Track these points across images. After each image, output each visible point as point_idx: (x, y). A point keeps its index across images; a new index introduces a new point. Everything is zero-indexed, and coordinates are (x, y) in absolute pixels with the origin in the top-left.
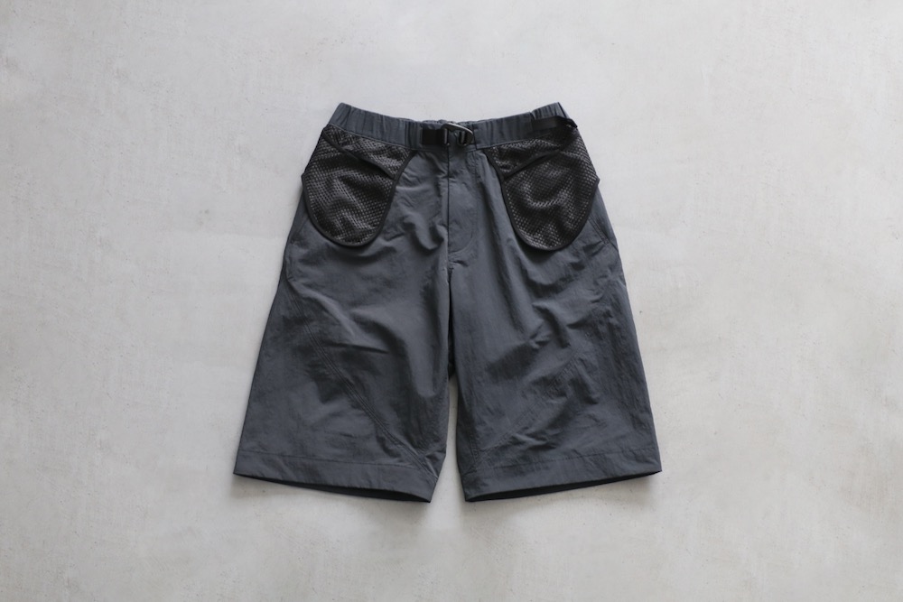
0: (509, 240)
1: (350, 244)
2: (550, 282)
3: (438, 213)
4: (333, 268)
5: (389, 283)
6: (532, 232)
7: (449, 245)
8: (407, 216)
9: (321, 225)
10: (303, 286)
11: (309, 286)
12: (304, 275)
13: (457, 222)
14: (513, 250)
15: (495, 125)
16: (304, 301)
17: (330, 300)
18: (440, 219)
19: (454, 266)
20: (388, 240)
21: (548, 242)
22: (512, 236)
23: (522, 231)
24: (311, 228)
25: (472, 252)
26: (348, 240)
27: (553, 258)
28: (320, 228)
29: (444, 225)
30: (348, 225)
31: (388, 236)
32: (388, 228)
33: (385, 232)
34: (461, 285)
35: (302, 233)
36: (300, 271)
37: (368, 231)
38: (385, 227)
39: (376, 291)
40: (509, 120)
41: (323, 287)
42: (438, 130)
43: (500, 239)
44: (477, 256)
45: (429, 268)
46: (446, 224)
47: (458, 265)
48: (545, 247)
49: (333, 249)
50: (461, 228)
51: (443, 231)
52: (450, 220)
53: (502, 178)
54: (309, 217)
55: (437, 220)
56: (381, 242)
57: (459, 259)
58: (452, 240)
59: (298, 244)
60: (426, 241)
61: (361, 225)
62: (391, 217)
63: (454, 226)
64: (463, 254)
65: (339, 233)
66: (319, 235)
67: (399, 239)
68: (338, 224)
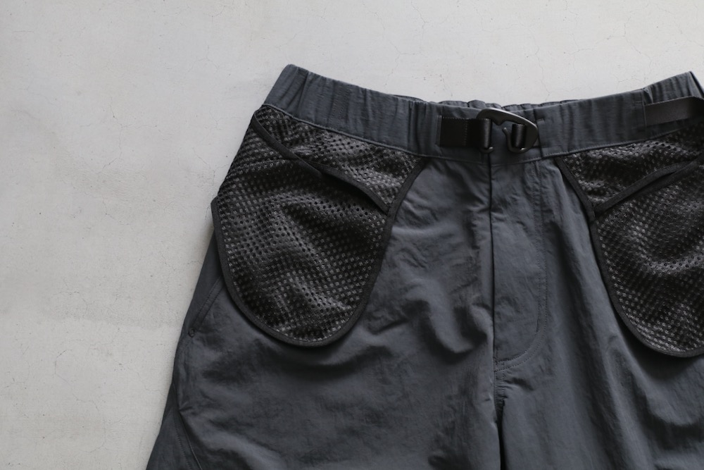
0: (612, 338)
1: (302, 341)
2: (690, 421)
3: (474, 282)
4: (270, 386)
5: (376, 418)
6: (651, 319)
7: (496, 347)
8: (413, 287)
9: (247, 303)
10: (209, 426)
11: (223, 425)
12: (213, 404)
13: (510, 301)
14: (618, 356)
15: (577, 113)
16: (210, 457)
17: (265, 451)
18: (477, 295)
19: (508, 392)
20: (375, 332)
21: (683, 341)
22: (614, 329)
23: (632, 318)
24: (227, 308)
25: (541, 361)
26: (299, 333)
27: (690, 372)
28: (246, 310)
29: (485, 306)
30: (299, 304)
31: (376, 324)
32: (377, 310)
33: (370, 317)
34: (521, 429)
35: (211, 318)
36: (205, 396)
37: (339, 315)
38: (371, 307)
39: (352, 432)
40: (603, 102)
41: (250, 425)
42: (471, 121)
43: (595, 337)
44: (550, 372)
45: (455, 390)
46: (489, 303)
47: (514, 386)
48: (676, 350)
49: (269, 350)
50: (518, 311)
51: (482, 317)
52: (498, 296)
53: (591, 213)
54: (224, 287)
55: (472, 295)
56: (363, 337)
57: (516, 375)
58: (500, 336)
59: (202, 339)
60: (449, 336)
61: (325, 302)
62: (380, 289)
63: (505, 310)
64: (523, 365)
65: (281, 319)
66: (244, 323)
67: (397, 330)
68: (281, 302)
